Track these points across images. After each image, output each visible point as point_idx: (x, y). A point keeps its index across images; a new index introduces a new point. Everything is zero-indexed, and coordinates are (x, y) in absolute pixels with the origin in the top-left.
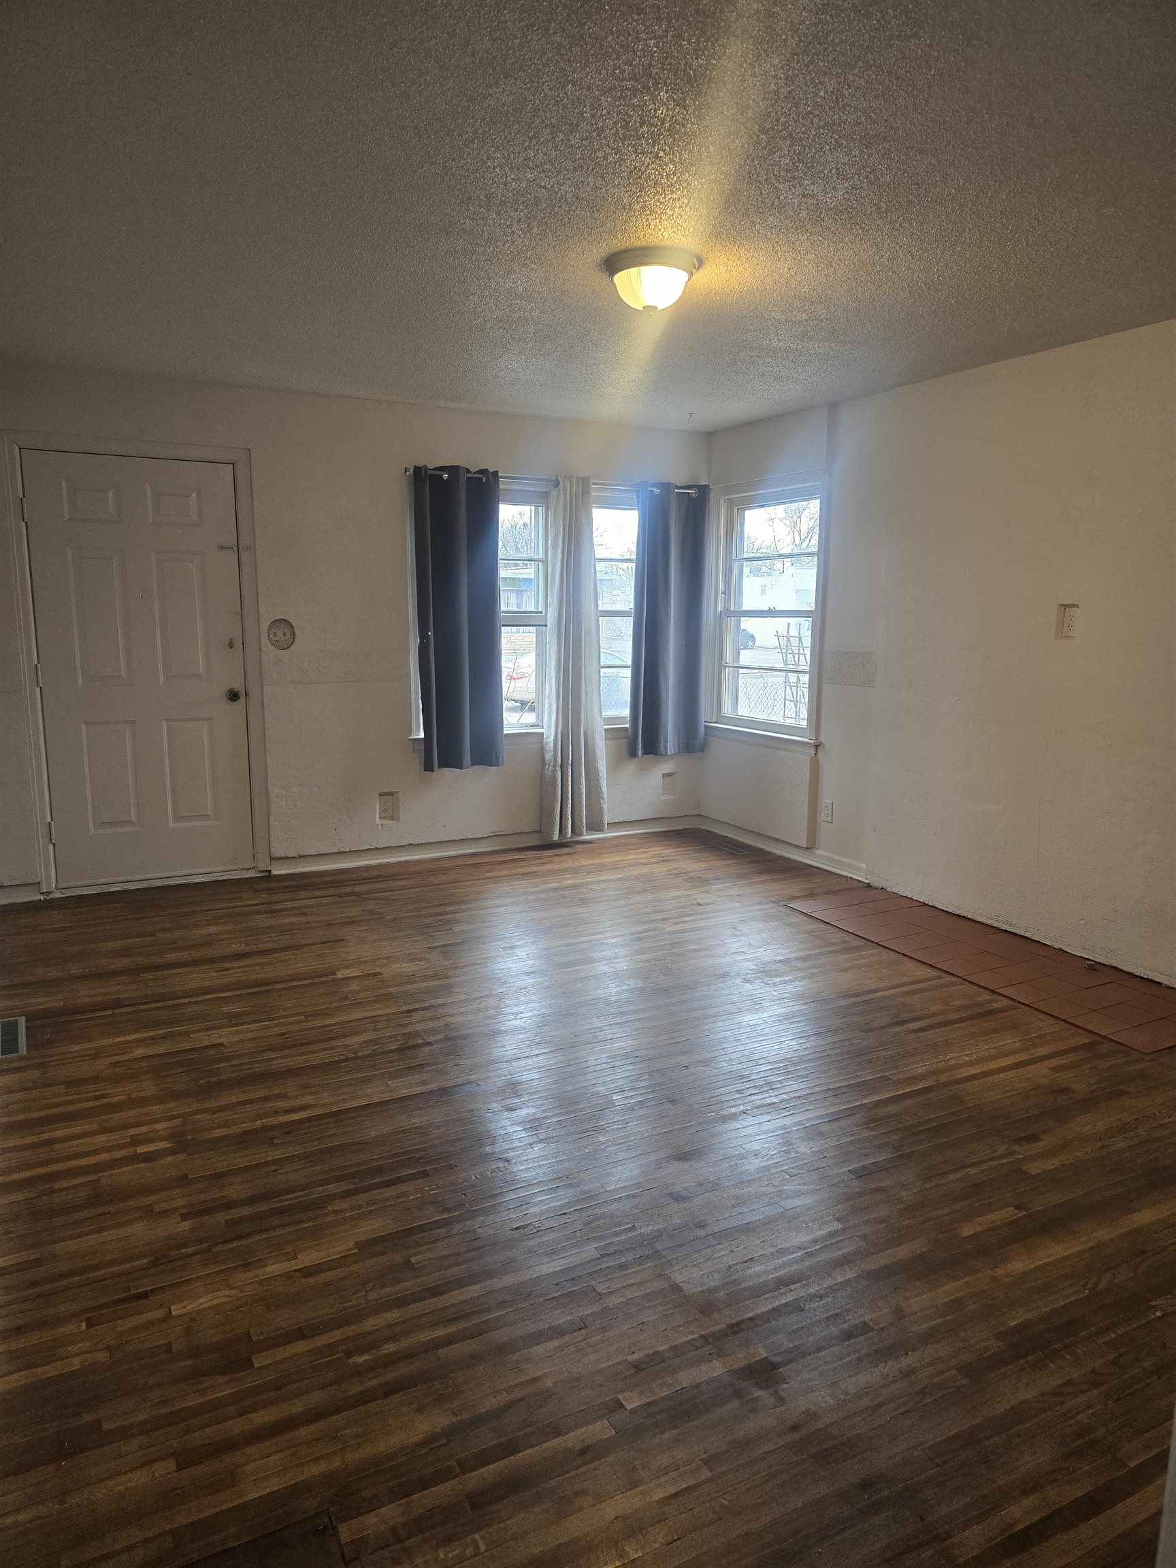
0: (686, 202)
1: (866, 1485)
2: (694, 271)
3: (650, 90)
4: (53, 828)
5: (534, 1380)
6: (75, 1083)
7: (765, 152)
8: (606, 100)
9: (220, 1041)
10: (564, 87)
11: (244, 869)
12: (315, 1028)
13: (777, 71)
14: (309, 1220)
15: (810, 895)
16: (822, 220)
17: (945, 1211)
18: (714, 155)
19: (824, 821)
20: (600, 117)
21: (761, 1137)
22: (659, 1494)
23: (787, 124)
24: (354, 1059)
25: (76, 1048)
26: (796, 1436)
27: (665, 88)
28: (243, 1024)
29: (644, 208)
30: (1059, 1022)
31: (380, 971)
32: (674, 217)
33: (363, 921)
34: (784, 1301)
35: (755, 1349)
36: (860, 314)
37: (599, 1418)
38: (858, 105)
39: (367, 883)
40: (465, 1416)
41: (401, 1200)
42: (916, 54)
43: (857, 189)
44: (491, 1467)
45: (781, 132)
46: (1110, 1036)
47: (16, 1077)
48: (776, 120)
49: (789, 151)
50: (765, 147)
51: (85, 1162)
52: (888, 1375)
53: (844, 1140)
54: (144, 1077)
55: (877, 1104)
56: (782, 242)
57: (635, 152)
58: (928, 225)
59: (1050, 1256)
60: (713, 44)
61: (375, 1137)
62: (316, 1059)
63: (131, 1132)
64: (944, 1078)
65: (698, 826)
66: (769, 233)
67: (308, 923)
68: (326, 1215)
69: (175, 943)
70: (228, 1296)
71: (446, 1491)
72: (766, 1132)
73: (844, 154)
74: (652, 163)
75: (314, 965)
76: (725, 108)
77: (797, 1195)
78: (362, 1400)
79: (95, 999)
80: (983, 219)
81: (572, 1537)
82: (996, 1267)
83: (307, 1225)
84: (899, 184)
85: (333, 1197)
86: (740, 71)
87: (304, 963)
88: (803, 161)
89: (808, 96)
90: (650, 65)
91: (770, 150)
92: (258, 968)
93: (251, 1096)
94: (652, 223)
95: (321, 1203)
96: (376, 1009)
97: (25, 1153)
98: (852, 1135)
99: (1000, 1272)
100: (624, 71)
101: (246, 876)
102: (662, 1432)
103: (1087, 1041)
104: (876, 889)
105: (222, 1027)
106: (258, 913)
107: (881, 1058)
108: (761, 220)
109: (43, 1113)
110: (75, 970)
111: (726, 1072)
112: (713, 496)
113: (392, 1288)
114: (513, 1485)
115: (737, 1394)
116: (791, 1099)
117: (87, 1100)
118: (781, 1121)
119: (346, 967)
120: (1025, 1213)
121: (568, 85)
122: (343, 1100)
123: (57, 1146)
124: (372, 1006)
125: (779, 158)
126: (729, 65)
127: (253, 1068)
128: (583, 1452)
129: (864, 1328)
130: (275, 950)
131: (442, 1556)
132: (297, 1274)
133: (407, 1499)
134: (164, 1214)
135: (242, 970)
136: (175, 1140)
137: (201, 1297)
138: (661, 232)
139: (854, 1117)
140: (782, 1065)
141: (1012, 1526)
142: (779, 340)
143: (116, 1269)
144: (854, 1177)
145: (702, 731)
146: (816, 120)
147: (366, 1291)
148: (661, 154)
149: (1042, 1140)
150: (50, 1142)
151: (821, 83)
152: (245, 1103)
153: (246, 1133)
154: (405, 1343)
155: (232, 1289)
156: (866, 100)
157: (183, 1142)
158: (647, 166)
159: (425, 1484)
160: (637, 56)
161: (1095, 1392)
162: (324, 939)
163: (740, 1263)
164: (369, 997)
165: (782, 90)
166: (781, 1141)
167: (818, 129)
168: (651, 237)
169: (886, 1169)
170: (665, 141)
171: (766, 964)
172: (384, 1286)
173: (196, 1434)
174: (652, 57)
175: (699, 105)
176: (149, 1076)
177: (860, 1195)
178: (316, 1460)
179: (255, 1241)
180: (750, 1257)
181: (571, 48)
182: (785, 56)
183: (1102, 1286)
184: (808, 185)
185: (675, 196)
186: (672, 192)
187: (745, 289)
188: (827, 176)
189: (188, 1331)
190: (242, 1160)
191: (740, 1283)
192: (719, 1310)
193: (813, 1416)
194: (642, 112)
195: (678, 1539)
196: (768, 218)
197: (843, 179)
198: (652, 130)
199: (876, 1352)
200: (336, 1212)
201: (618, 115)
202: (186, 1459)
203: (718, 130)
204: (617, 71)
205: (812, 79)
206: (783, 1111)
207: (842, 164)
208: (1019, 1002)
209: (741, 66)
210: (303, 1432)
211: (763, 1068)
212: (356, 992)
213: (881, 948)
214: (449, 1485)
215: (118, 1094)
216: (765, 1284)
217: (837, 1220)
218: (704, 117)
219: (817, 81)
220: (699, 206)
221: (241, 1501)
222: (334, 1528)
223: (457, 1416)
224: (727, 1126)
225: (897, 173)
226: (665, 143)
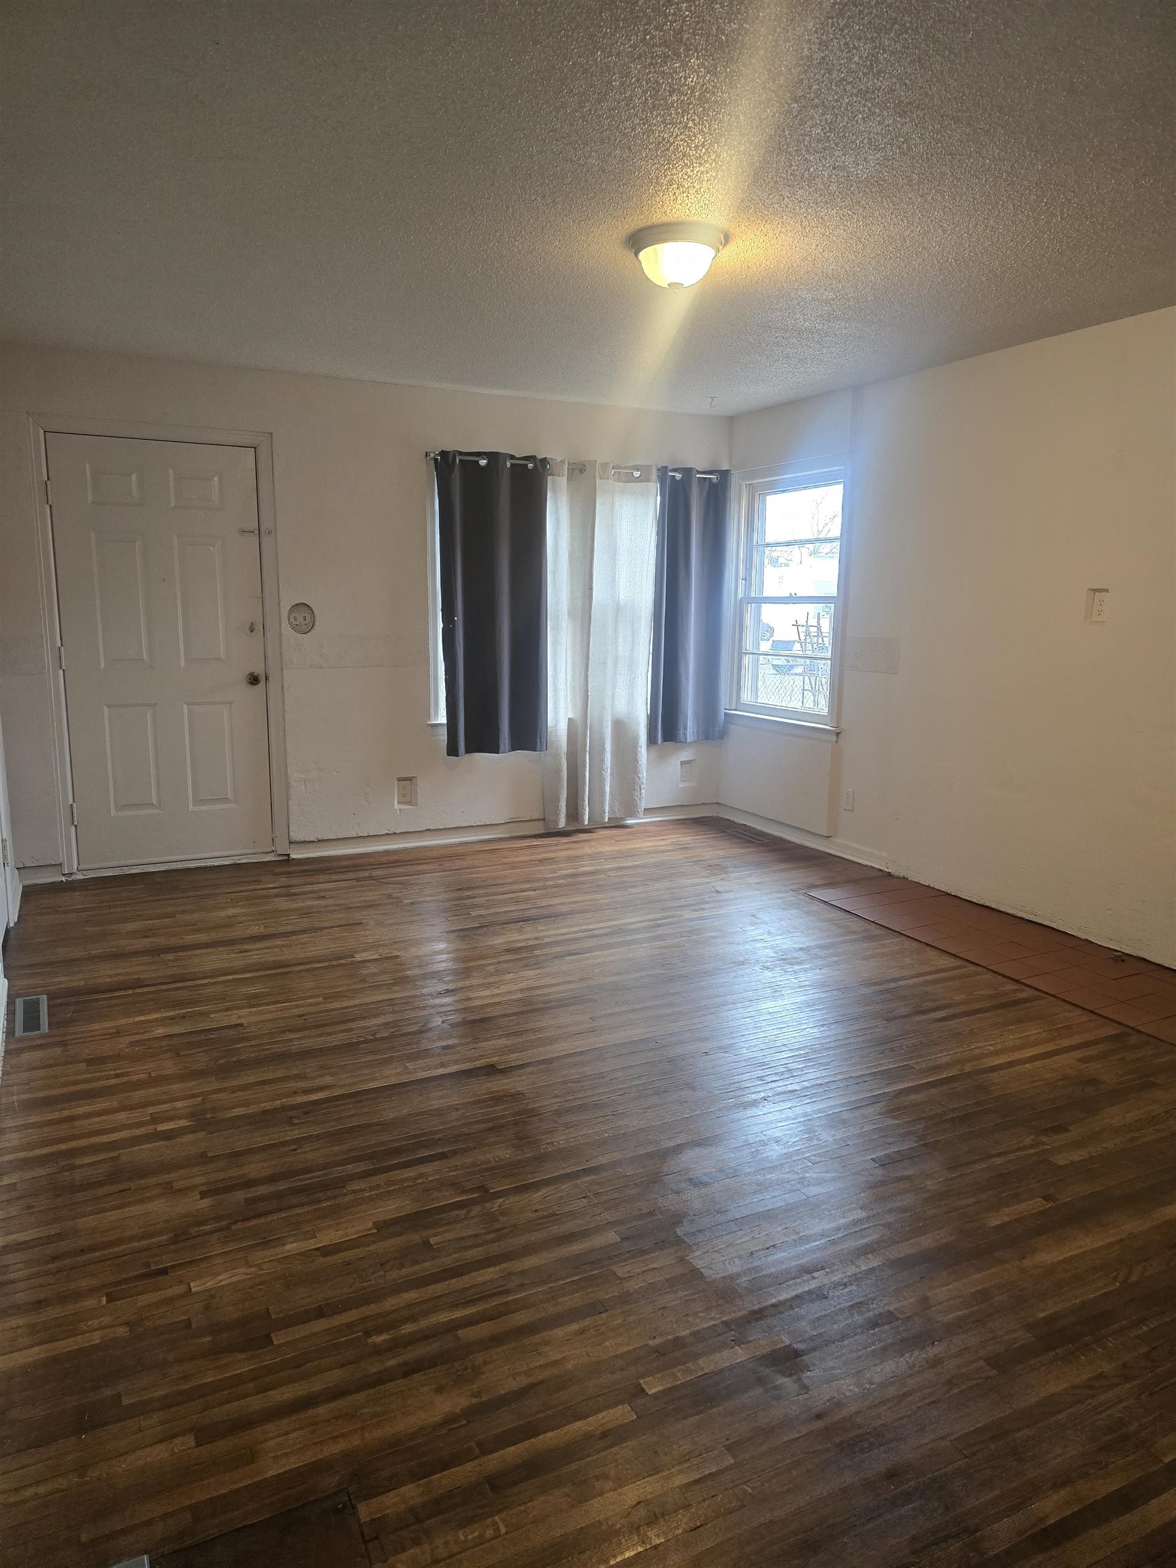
0: (714, 174)
1: (892, 1475)
2: (721, 247)
3: (681, 57)
4: (75, 811)
5: (555, 1363)
6: (96, 1061)
7: (796, 122)
8: (635, 68)
9: (239, 1021)
10: (593, 54)
11: (263, 853)
12: (334, 1010)
13: (811, 35)
14: (328, 1199)
15: (831, 884)
16: (852, 193)
17: (971, 1201)
18: (744, 125)
19: (845, 809)
20: (629, 86)
21: (782, 1124)
22: (679, 1481)
23: (819, 92)
24: (372, 1041)
25: (96, 1026)
26: (819, 1425)
27: (696, 54)
28: (262, 1005)
29: (671, 182)
30: (1085, 1012)
31: (398, 954)
32: (702, 190)
33: (381, 905)
34: (807, 1289)
35: (778, 1336)
36: (888, 292)
37: (621, 1402)
38: (893, 71)
39: (384, 868)
40: (485, 1398)
41: (420, 1181)
42: (955, 17)
43: (889, 160)
44: (513, 1448)
45: (813, 100)
46: (1139, 1028)
47: (39, 1054)
48: (808, 87)
49: (820, 121)
50: (797, 116)
51: (105, 1139)
52: (914, 1365)
53: (867, 1128)
54: (165, 1056)
55: (901, 1092)
56: (811, 216)
57: (664, 122)
58: (961, 198)
59: (1080, 1247)
60: (746, 8)
61: (394, 1119)
62: (335, 1040)
63: (151, 1110)
64: (968, 1068)
65: (716, 815)
66: (797, 208)
67: (326, 906)
68: (345, 1195)
69: (195, 925)
70: (247, 1274)
71: (464, 1473)
72: (787, 1119)
73: (877, 123)
74: (681, 134)
75: (333, 948)
76: (756, 75)
77: (819, 1182)
78: (379, 1380)
79: (115, 979)
80: (1017, 192)
81: (593, 1521)
82: (1024, 1258)
83: (326, 1204)
84: (932, 155)
85: (352, 1177)
86: (773, 35)
87: (322, 946)
88: (835, 130)
89: (842, 62)
90: (681, 31)
91: (801, 119)
92: (277, 950)
93: (270, 1076)
94: (679, 197)
95: (340, 1183)
96: (395, 992)
97: (46, 1129)
98: (874, 1124)
99: (1027, 1263)
100: (655, 36)
101: (265, 860)
102: (685, 1418)
103: (1114, 1032)
104: (898, 878)
105: (242, 1008)
106: (277, 896)
107: (904, 1047)
108: (790, 193)
109: (65, 1090)
110: (96, 950)
111: (746, 1058)
112: (734, 481)
113: (411, 1269)
114: (534, 1468)
115: (760, 1381)
116: (813, 1086)
117: (108, 1078)
118: (802, 1108)
119: (364, 950)
120: (1053, 1205)
121: (597, 52)
122: (361, 1081)
123: (77, 1123)
124: (390, 989)
125: (811, 128)
126: (762, 30)
127: (271, 1049)
128: (604, 1435)
129: (889, 1317)
130: (293, 933)
131: (462, 1538)
132: (317, 1253)
133: (426, 1480)
134: (184, 1191)
135: (260, 952)
136: (194, 1118)
137: (219, 1275)
138: (688, 207)
139: (876, 1105)
140: (802, 1052)
141: (1042, 1519)
142: (805, 320)
143: (135, 1244)
144: (877, 1165)
145: (722, 718)
146: (849, 87)
147: (385, 1271)
148: (691, 124)
149: (1070, 1130)
150: (71, 1119)
151: (855, 48)
152: (264, 1083)
153: (265, 1112)
154: (424, 1323)
155: (251, 1267)
156: (900, 66)
157: (202, 1120)
158: (676, 137)
159: (445, 1465)
160: (669, 21)
161: (1128, 1385)
162: (342, 922)
163: (763, 1249)
164: (387, 980)
165: (815, 56)
166: (803, 1128)
167: (851, 96)
168: (677, 212)
169: (910, 1158)
170: (694, 110)
171: (785, 952)
172: (402, 1266)
173: (216, 1410)
174: (684, 21)
175: (730, 72)
176: (169, 1055)
177: (883, 1183)
178: (334, 1439)
179: (273, 1220)
180: (772, 1244)
181: (601, 12)
182: (820, 19)
183: (1134, 1278)
184: (838, 156)
185: (702, 169)
186: (701, 164)
187: (772, 266)
188: (859, 146)
189: (207, 1308)
190: (260, 1139)
191: (762, 1269)
192: (742, 1296)
193: (839, 1405)
194: (672, 80)
195: (701, 1526)
196: (797, 192)
197: (875, 149)
198: (682, 98)
199: (902, 1341)
200: (355, 1192)
201: (647, 84)
202: (205, 1435)
203: (749, 99)
204: (648, 37)
205: (846, 44)
206: (805, 1098)
207: (874, 133)
208: (1045, 993)
209: (775, 30)
210: (322, 1410)
211: (784, 1055)
212: (374, 974)
213: (904, 938)
214: (469, 1466)
215: (138, 1072)
216: (787, 1271)
217: (861, 1208)
218: (735, 85)
219: (851, 46)
220: (727, 179)
221: (260, 1478)
222: (354, 1507)
223: (476, 1397)
224: (749, 1112)
225: (931, 143)
226: (694, 113)
